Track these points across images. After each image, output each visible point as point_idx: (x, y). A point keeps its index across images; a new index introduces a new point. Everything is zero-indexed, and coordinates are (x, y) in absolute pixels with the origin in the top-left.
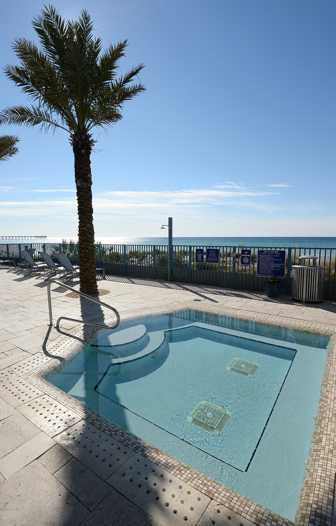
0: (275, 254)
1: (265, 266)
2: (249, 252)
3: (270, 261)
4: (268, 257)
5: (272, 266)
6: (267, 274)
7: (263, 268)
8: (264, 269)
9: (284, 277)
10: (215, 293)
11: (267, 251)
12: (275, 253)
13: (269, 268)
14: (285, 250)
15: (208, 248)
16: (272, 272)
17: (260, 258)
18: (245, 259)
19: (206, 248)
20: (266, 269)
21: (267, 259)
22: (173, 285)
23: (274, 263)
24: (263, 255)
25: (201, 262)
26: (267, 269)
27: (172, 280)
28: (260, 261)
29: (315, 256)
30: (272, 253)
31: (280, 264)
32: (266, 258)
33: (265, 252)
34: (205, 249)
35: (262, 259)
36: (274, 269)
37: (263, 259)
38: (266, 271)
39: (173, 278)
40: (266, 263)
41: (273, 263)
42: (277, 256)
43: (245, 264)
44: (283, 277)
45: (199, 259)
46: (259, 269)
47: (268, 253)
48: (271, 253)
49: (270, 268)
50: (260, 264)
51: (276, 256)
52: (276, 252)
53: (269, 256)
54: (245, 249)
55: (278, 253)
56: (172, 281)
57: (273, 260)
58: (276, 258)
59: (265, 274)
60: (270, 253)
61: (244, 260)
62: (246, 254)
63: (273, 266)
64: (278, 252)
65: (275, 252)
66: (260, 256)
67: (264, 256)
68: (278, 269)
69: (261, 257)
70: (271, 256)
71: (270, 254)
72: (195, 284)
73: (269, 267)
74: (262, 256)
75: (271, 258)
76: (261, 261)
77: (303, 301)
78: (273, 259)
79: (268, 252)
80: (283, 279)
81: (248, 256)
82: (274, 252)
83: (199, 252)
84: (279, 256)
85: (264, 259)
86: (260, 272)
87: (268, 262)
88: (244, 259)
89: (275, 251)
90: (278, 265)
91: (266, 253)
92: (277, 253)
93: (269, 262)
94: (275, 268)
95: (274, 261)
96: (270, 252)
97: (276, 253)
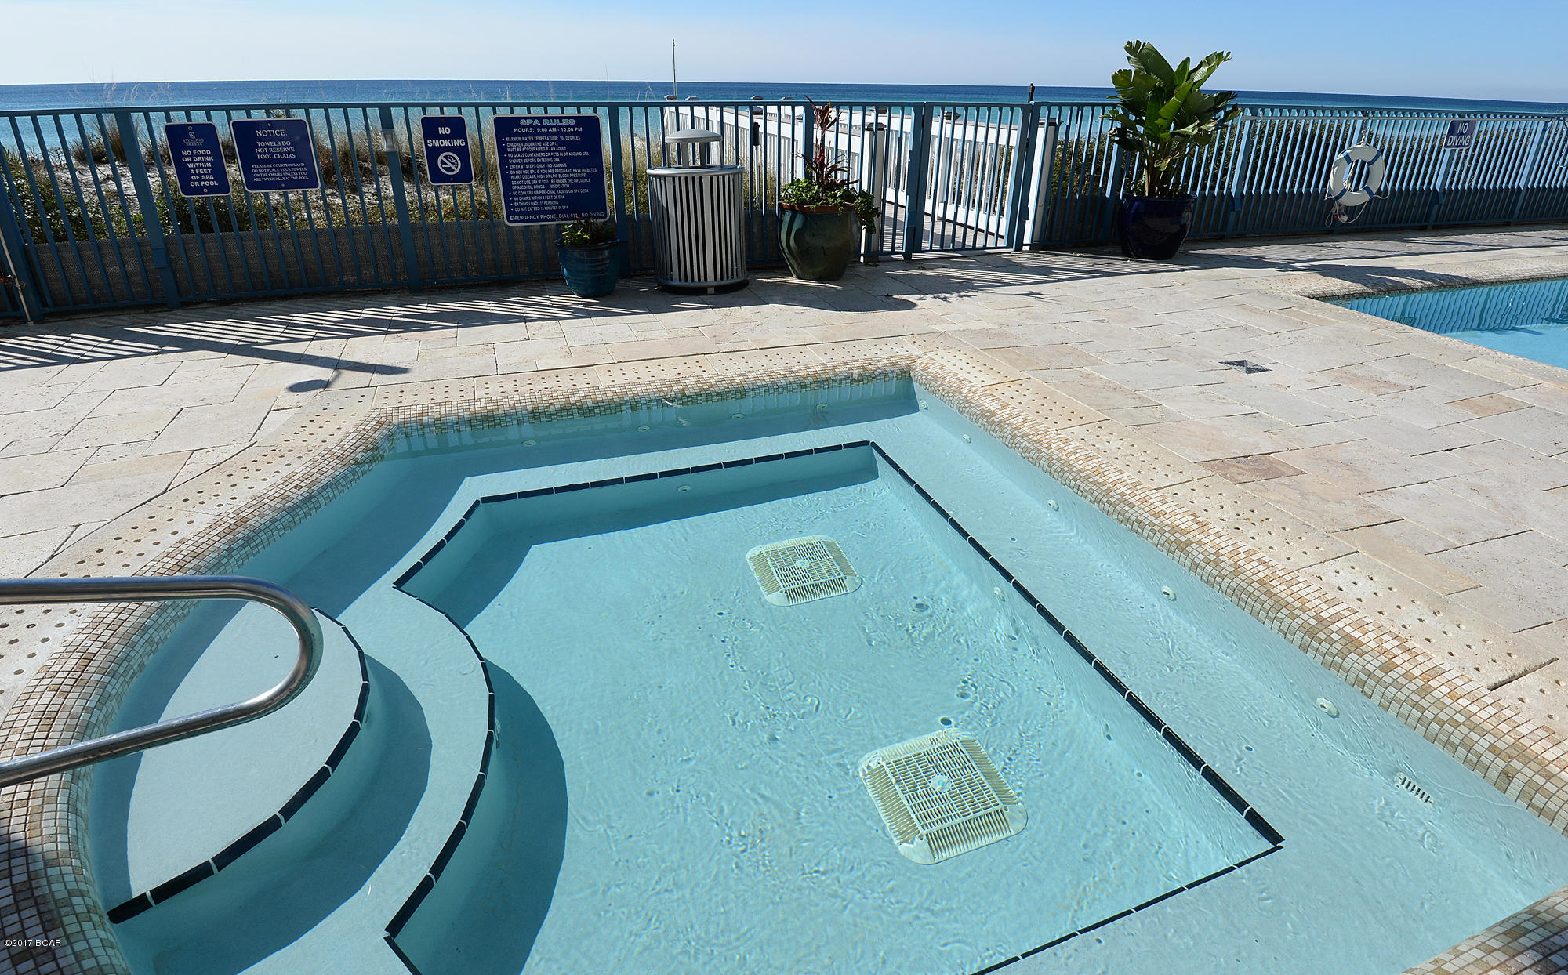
0: (565, 130)
1: (533, 182)
2: (458, 127)
3: (550, 160)
4: (539, 144)
5: (558, 178)
6: (545, 212)
7: (527, 190)
8: (531, 195)
9: (605, 217)
10: (350, 327)
11: (533, 118)
12: (563, 126)
13: (548, 187)
14: (595, 112)
15: (239, 116)
16: (561, 202)
17: (509, 150)
18: (446, 157)
19: (229, 118)
20: (537, 195)
21: (535, 152)
22: (79, 342)
23: (564, 165)
24: (520, 139)
25: (212, 190)
26: (541, 195)
27: (48, 310)
28: (511, 161)
29: (708, 129)
30: (552, 126)
31: (588, 170)
32: (533, 149)
33: (523, 122)
34: (219, 120)
35: (517, 153)
36: (567, 188)
37: (522, 155)
38: (538, 201)
39: (49, 301)
40: (537, 169)
41: (561, 168)
42: (573, 138)
43: (446, 179)
44: (602, 218)
45: (200, 180)
46: (513, 196)
47: (538, 128)
48: (548, 127)
49: (552, 186)
50: (509, 175)
51: (568, 138)
52: (565, 122)
53: (542, 141)
54: (434, 112)
55: (573, 126)
56: (51, 315)
57: (559, 157)
58: (571, 146)
59: (538, 214)
60: (542, 126)
61: (443, 163)
62: (445, 137)
63: (566, 179)
64: (572, 122)
65: (561, 122)
66: (506, 142)
67: (522, 141)
68: (583, 191)
69: (511, 145)
70: (549, 141)
71: (545, 130)
72: (205, 305)
73: (550, 183)
74: (513, 142)
75: (550, 147)
76: (513, 164)
77: (709, 287)
78: (559, 152)
79: (537, 122)
80: (604, 223)
81: (457, 143)
82: (557, 122)
83: (187, 142)
84: (578, 138)
85: (526, 151)
86: (517, 210)
87: (542, 163)
88: (441, 157)
89: (561, 119)
90: (580, 174)
91: (526, 126)
92: (570, 126)
93: (546, 163)
94: (570, 188)
95: (563, 160)
96: (545, 122)
97: (567, 126)
